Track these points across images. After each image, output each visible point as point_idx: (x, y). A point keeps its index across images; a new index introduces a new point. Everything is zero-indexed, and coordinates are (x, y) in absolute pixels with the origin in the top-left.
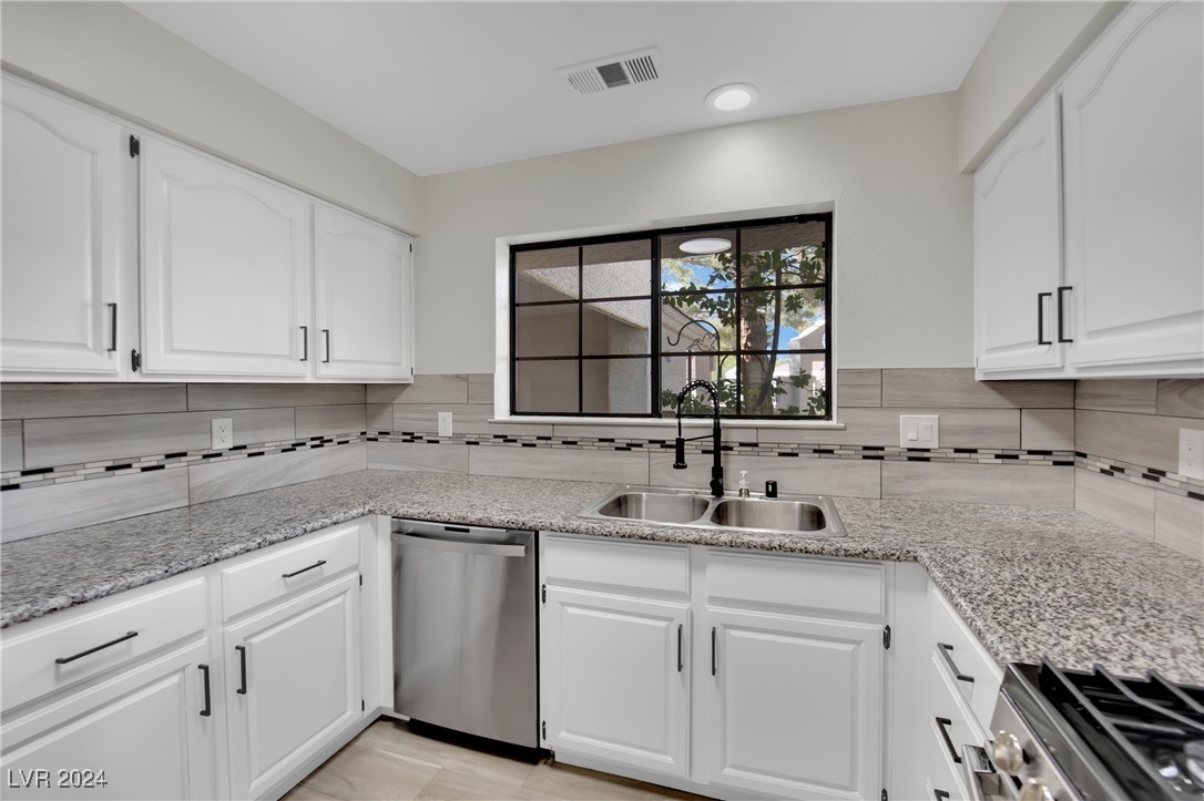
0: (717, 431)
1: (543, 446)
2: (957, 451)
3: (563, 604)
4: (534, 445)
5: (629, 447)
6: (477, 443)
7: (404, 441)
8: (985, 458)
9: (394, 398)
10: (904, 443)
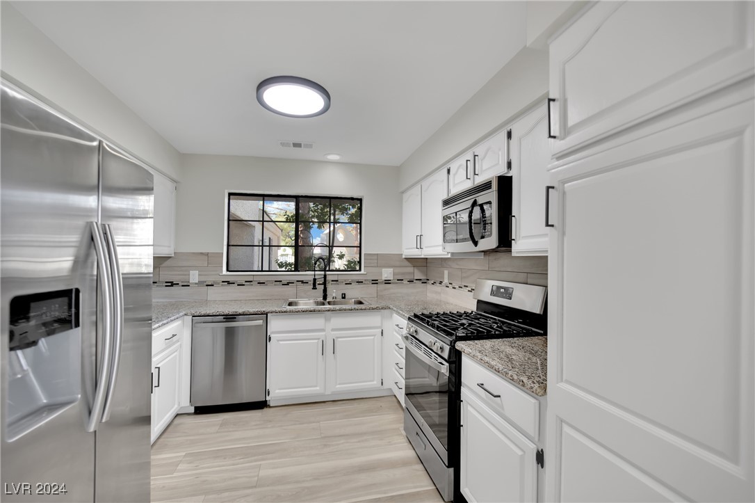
0: (325, 276)
1: (247, 285)
2: (398, 280)
3: (278, 341)
4: (244, 285)
5: (288, 284)
6: (213, 285)
7: (166, 286)
8: (405, 282)
9: (161, 264)
10: (384, 279)
